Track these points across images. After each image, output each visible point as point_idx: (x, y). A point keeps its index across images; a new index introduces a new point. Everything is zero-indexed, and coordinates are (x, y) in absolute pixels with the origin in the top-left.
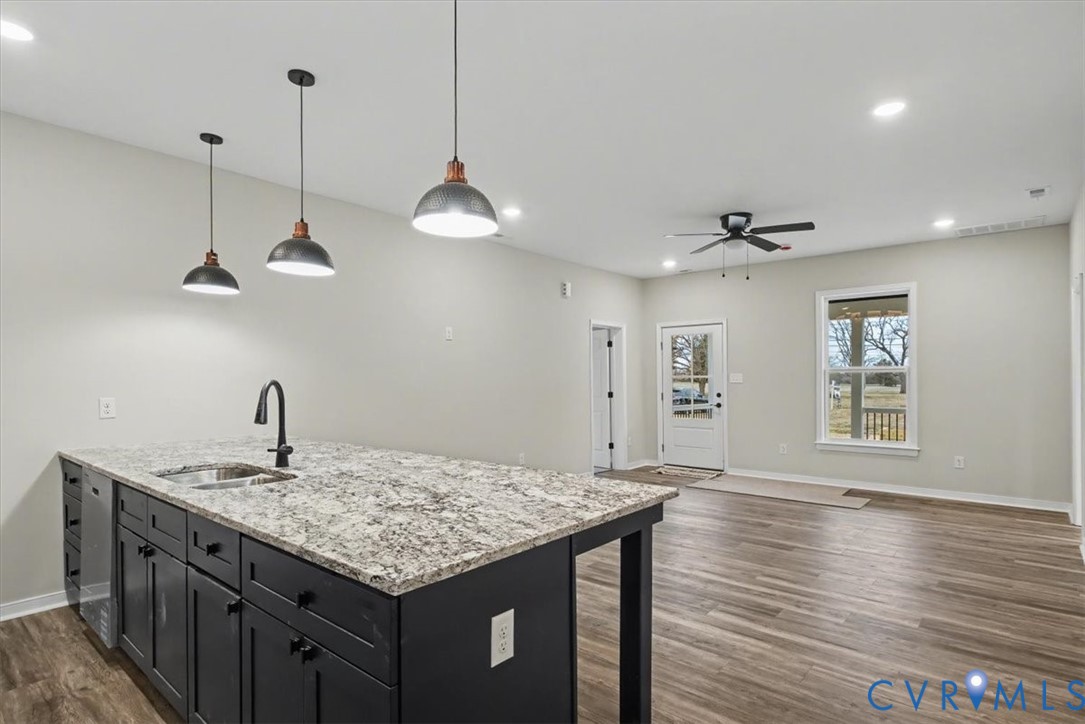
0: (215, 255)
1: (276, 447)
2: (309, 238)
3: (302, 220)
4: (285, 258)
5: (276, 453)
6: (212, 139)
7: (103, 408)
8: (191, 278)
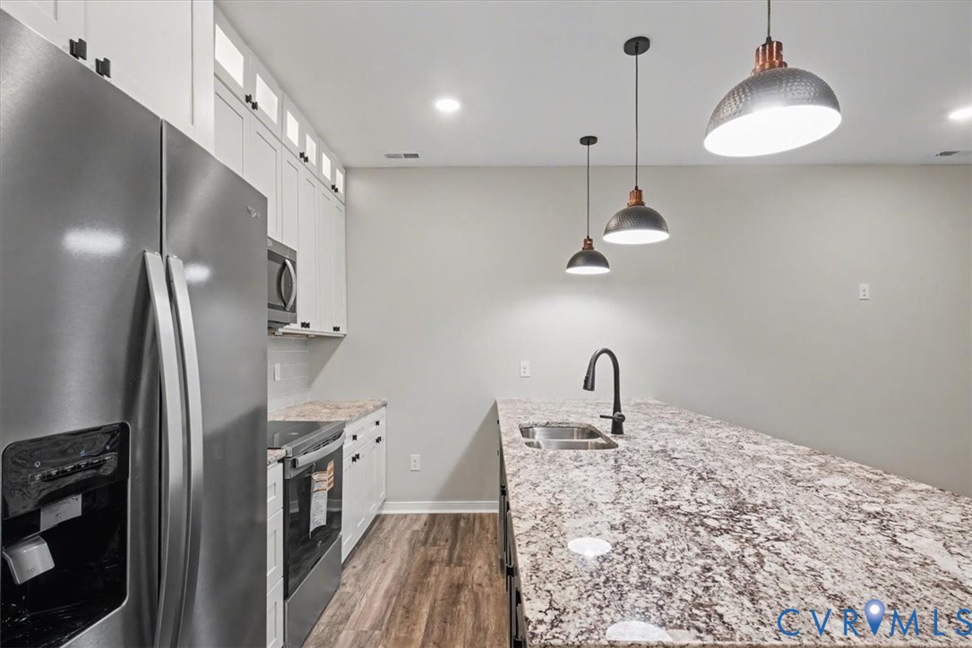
0: (591, 240)
1: (611, 415)
2: (643, 204)
3: (636, 188)
4: (617, 228)
5: (611, 420)
6: (589, 141)
7: (522, 370)
8: (572, 263)
